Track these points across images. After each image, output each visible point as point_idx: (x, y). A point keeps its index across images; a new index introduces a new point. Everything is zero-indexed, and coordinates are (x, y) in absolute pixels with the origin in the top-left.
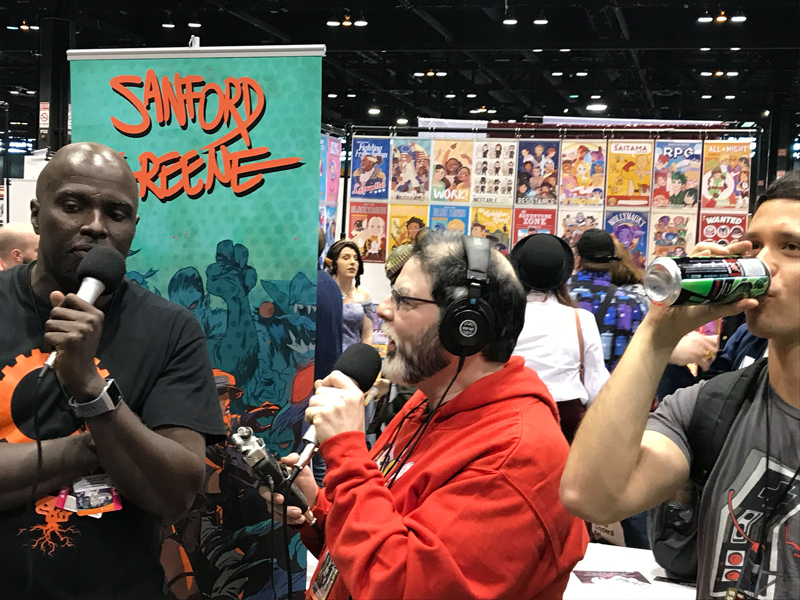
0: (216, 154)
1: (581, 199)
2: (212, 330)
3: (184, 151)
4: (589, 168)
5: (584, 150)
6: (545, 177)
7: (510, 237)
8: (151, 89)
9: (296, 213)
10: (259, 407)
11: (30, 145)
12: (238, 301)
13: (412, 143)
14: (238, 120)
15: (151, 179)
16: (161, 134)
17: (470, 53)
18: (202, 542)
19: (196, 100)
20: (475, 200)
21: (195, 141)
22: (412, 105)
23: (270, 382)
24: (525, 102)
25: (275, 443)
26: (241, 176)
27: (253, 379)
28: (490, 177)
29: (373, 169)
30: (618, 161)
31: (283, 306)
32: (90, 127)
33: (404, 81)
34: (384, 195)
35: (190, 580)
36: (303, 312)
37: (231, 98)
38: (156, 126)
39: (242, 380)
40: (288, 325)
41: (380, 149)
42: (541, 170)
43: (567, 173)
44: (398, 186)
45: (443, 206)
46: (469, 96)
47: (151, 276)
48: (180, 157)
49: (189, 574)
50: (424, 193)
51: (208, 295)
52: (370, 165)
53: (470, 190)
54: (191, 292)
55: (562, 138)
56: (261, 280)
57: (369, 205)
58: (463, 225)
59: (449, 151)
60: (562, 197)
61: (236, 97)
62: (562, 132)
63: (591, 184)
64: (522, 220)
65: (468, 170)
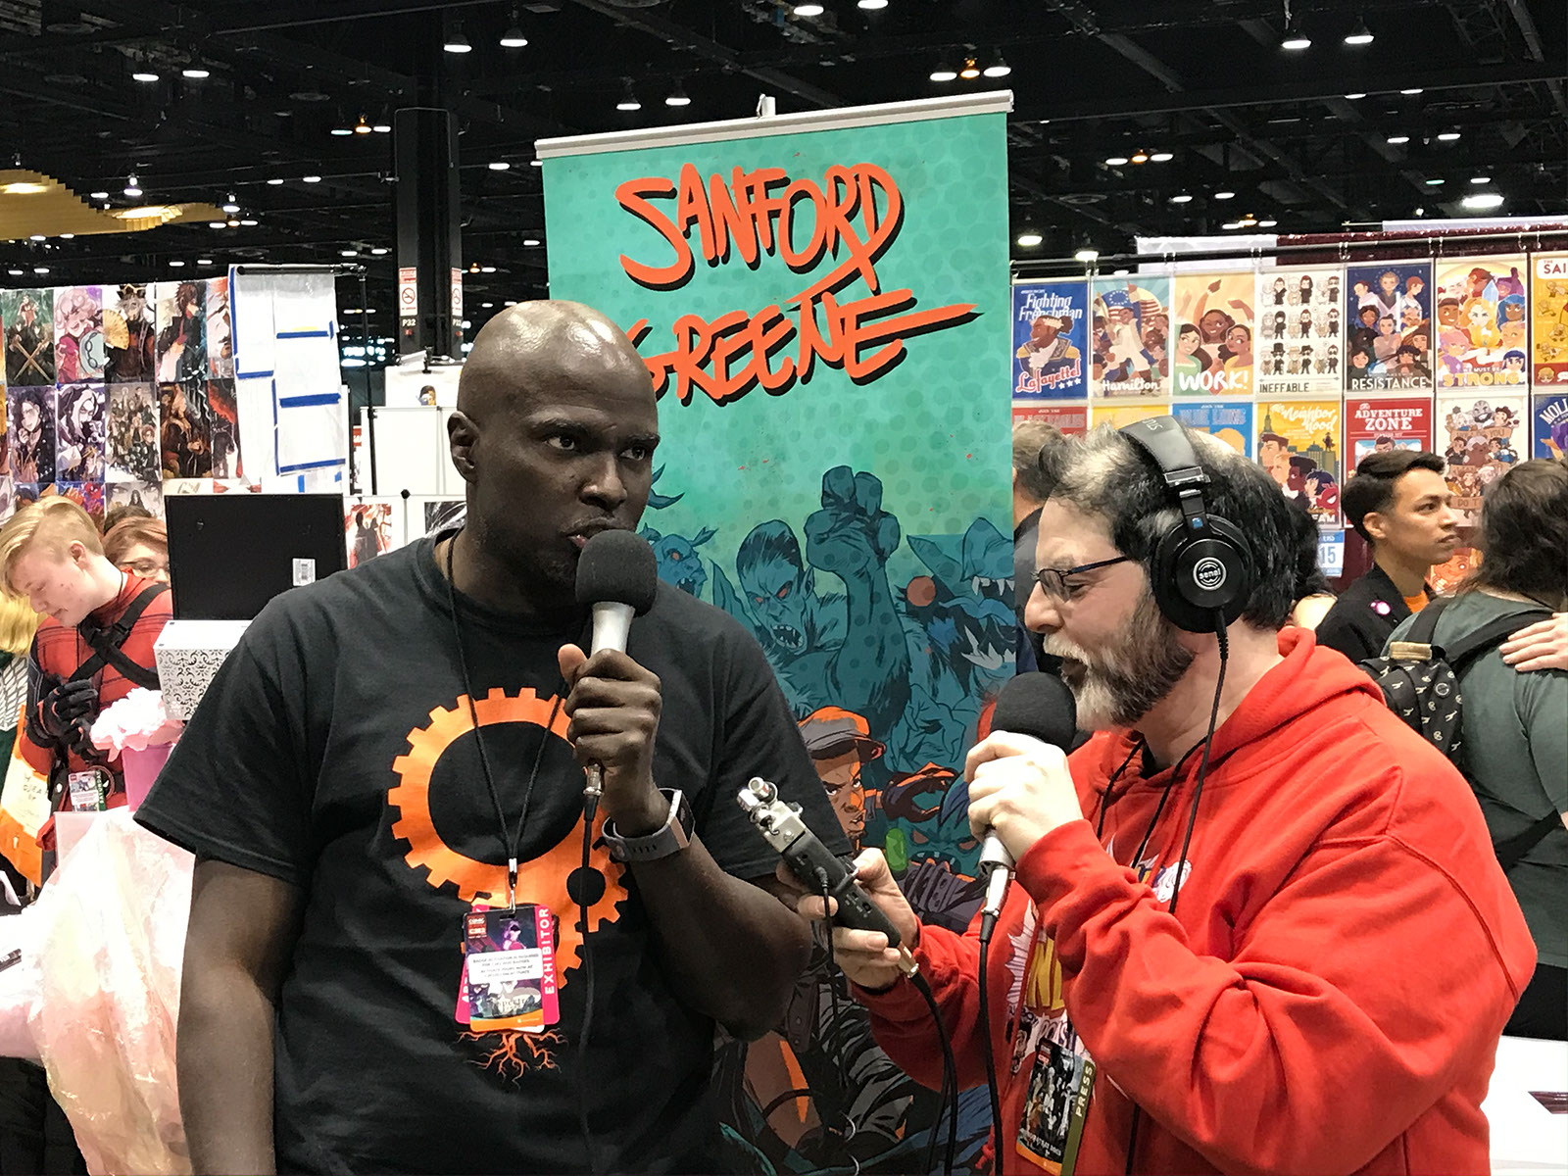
0: (814, 311)
1: (1480, 374)
2: (821, 635)
3: (754, 309)
4: (1494, 311)
5: (1481, 276)
6: (1404, 335)
7: (1339, 459)
8: (691, 200)
9: (969, 408)
10: (915, 775)
11: (382, 351)
12: (867, 577)
13: (1130, 287)
14: (854, 243)
15: (698, 365)
16: (712, 281)
17: (1216, 110)
18: (823, 1031)
19: (774, 214)
20: (1264, 389)
21: (776, 290)
22: (1106, 223)
23: (934, 726)
24: (1334, 200)
25: (948, 841)
26: (861, 346)
27: (902, 721)
28: (1292, 341)
29: (1056, 341)
30: (1553, 295)
31: (950, 584)
32: (583, 277)
33: (1087, 176)
34: (1080, 391)
35: (803, 1102)
36: (990, 591)
37: (838, 205)
38: (702, 268)
39: (880, 726)
40: (963, 618)
41: (1066, 302)
42: (1395, 322)
43: (1450, 324)
44: (1106, 371)
45: (1198, 406)
46: (1219, 196)
47: (706, 540)
48: (748, 321)
49: (802, 1093)
50: (1158, 381)
51: (811, 570)
52: (1048, 334)
53: (1252, 371)
54: (779, 566)
55: (1436, 256)
56: (908, 537)
57: (1050, 411)
58: (1242, 440)
59: (1206, 297)
60: (1442, 372)
61: (847, 201)
62: (1435, 244)
63: (1501, 343)
64: (1362, 423)
65: (1247, 330)
